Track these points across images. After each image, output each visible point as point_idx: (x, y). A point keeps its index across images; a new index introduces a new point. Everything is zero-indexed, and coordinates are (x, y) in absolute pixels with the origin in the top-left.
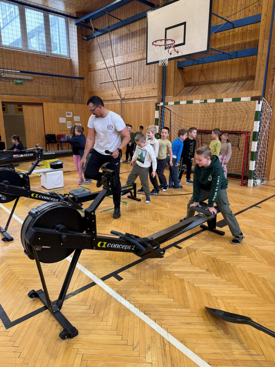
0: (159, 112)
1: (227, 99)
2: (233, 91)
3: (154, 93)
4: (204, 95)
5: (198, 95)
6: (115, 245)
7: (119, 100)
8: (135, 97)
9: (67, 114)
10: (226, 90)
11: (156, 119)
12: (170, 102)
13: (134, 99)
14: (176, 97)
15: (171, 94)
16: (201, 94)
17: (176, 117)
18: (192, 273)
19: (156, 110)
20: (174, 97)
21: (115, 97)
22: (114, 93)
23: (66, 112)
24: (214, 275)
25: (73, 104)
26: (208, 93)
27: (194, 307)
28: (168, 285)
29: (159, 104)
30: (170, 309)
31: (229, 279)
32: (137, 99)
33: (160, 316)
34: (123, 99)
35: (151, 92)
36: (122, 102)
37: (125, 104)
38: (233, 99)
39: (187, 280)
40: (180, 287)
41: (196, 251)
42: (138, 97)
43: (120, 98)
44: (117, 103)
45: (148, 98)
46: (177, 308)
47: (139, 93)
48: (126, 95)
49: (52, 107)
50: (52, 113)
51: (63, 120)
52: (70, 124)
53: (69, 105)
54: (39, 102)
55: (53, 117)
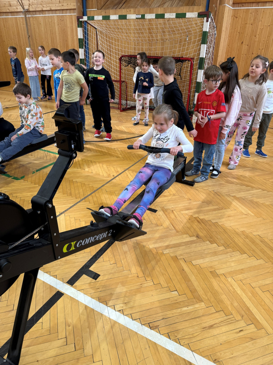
0: (83, 30)
1: (170, 15)
2: (171, 5)
3: (69, 4)
4: (137, 9)
5: (130, 9)
6: (87, 239)
7: (21, 13)
8: (44, 9)
10: (163, 4)
11: (79, 39)
12: (97, 16)
13: (42, 11)
14: (101, 10)
15: (94, 6)
16: (132, 7)
17: (104, 38)
18: (183, 244)
19: (79, 27)
20: (99, 10)
21: (15, 7)
22: (12, 3)
24: (208, 242)
26: (141, 6)
27: (207, 298)
28: (162, 271)
29: (82, 18)
30: (179, 310)
31: (227, 245)
32: (46, 12)
33: (171, 326)
34: (28, 11)
35: (66, 3)
36: (26, 15)
37: (31, 19)
38: (177, 14)
39: (182, 257)
40: (177, 270)
41: (174, 212)
42: (48, 9)
43: (22, 10)
44: (19, 17)
45: (62, 11)
46: (187, 306)
47: (49, 4)
48: (30, 6)
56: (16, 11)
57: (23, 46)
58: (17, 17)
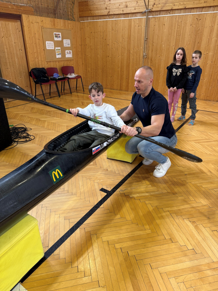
8: (175, 8)
9: (55, 36)
23: (54, 33)
25: (61, 20)
32: (177, 11)
37: (152, 20)
42: (181, 7)
44: (135, 19)
45: (201, 9)
47: (184, 1)
48: (155, 6)
49: (35, 23)
50: (36, 33)
51: (51, 45)
52: (59, 51)
53: (57, 20)
54: (15, 13)
55: (37, 41)
56: (133, 12)
57: (133, 50)
58: (131, 19)
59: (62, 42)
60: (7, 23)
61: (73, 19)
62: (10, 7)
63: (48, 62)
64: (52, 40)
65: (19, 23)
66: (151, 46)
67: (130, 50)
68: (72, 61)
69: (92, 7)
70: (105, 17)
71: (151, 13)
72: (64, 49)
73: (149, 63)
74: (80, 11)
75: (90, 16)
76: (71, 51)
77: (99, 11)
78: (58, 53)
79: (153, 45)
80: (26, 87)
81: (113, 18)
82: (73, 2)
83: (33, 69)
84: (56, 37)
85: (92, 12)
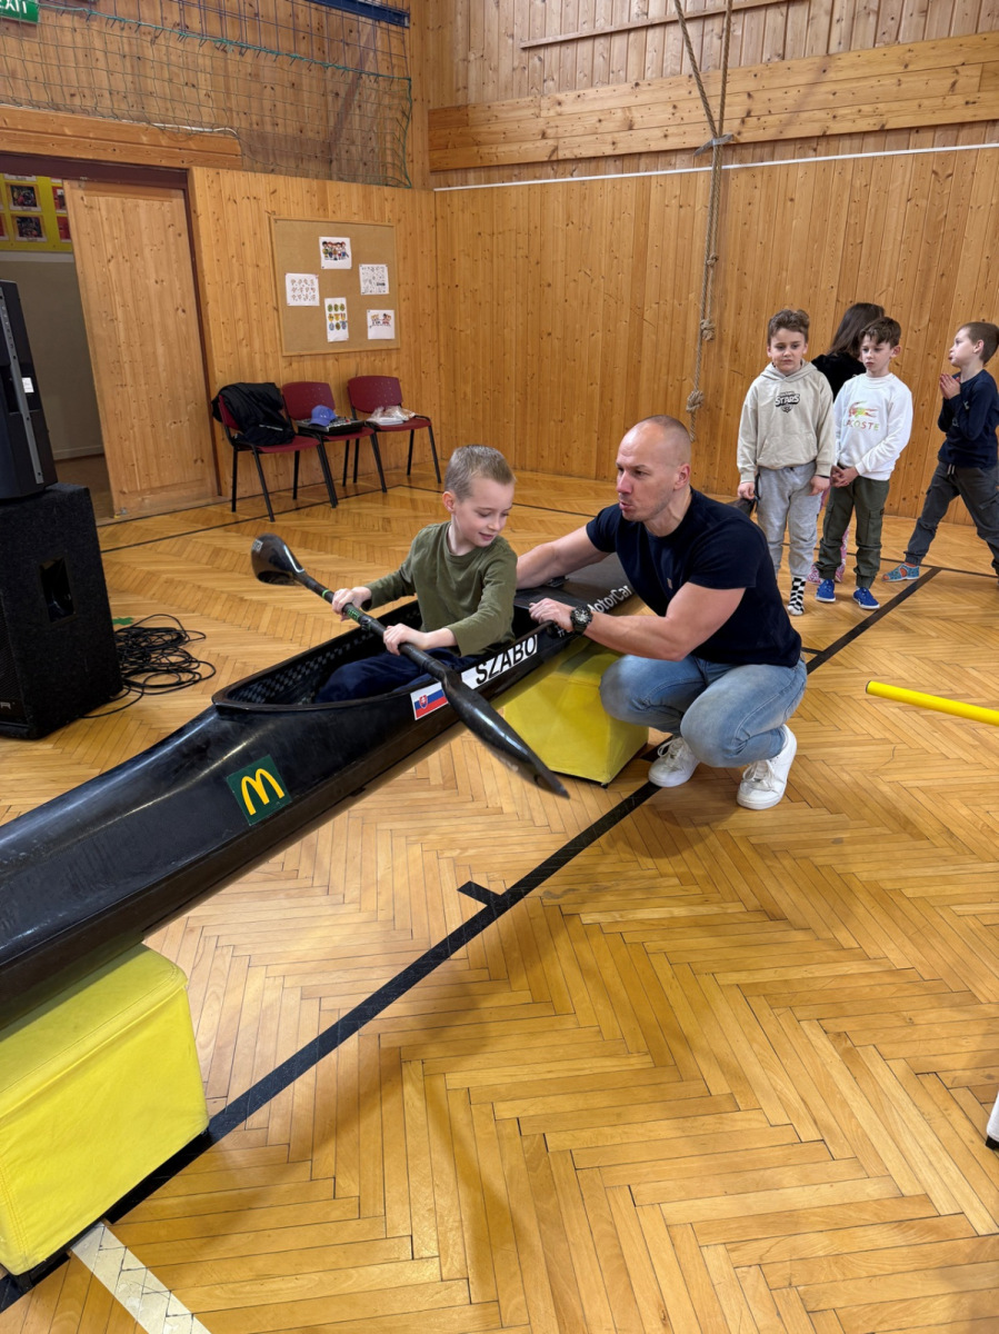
8: (838, 128)
9: (326, 252)
21: (651, 134)
23: (322, 239)
25: (354, 186)
32: (847, 143)
34: (732, 145)
35: (994, 91)
37: (740, 181)
42: (864, 125)
43: (704, 141)
44: (666, 176)
45: (951, 133)
47: (878, 100)
48: (752, 121)
49: (246, 200)
50: (247, 243)
51: (307, 289)
52: (340, 312)
53: (336, 188)
54: (164, 163)
55: (250, 271)
56: (654, 147)
57: (655, 306)
58: (650, 176)
59: (353, 273)
60: (130, 202)
61: (404, 180)
62: (144, 139)
63: (290, 359)
64: (313, 267)
65: (178, 202)
66: (732, 286)
67: (641, 309)
68: (394, 357)
69: (484, 129)
70: (538, 171)
71: (734, 151)
72: (360, 305)
73: (726, 364)
74: (434, 147)
75: (474, 168)
76: (390, 313)
77: (515, 147)
78: (335, 322)
79: (742, 287)
80: (196, 461)
81: (572, 175)
82: (403, 113)
83: (225, 388)
84: (331, 254)
85: (484, 150)
